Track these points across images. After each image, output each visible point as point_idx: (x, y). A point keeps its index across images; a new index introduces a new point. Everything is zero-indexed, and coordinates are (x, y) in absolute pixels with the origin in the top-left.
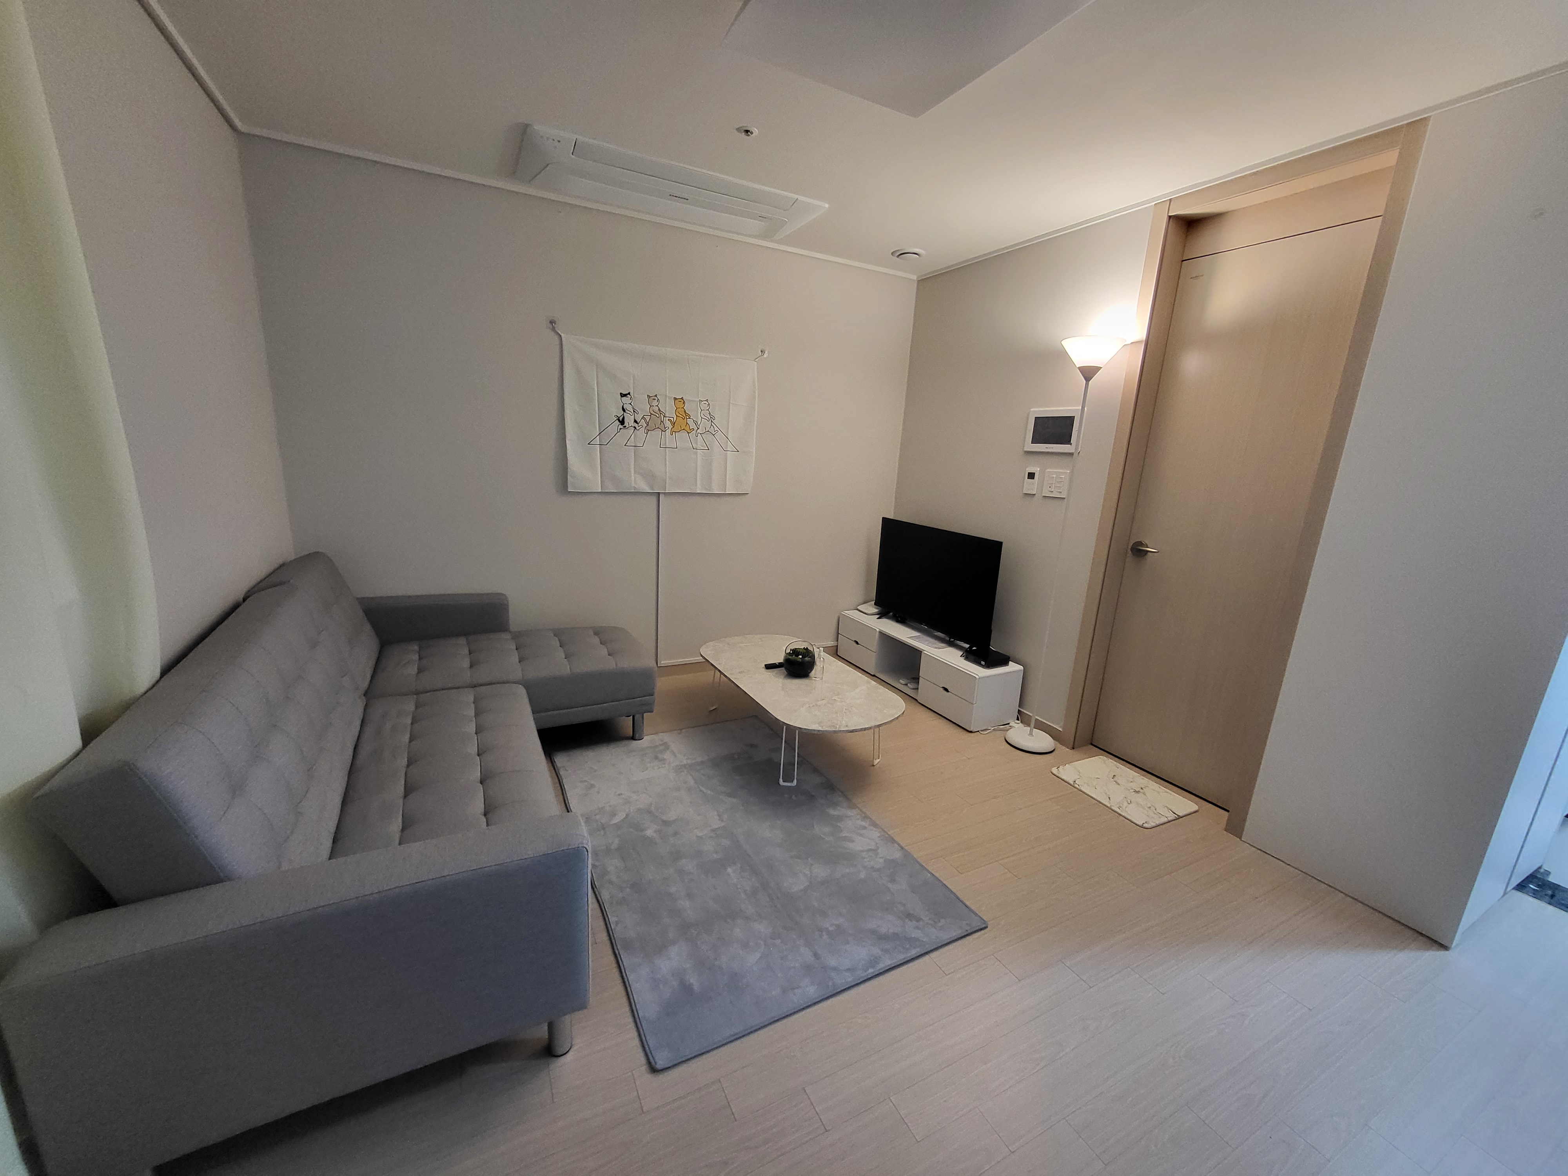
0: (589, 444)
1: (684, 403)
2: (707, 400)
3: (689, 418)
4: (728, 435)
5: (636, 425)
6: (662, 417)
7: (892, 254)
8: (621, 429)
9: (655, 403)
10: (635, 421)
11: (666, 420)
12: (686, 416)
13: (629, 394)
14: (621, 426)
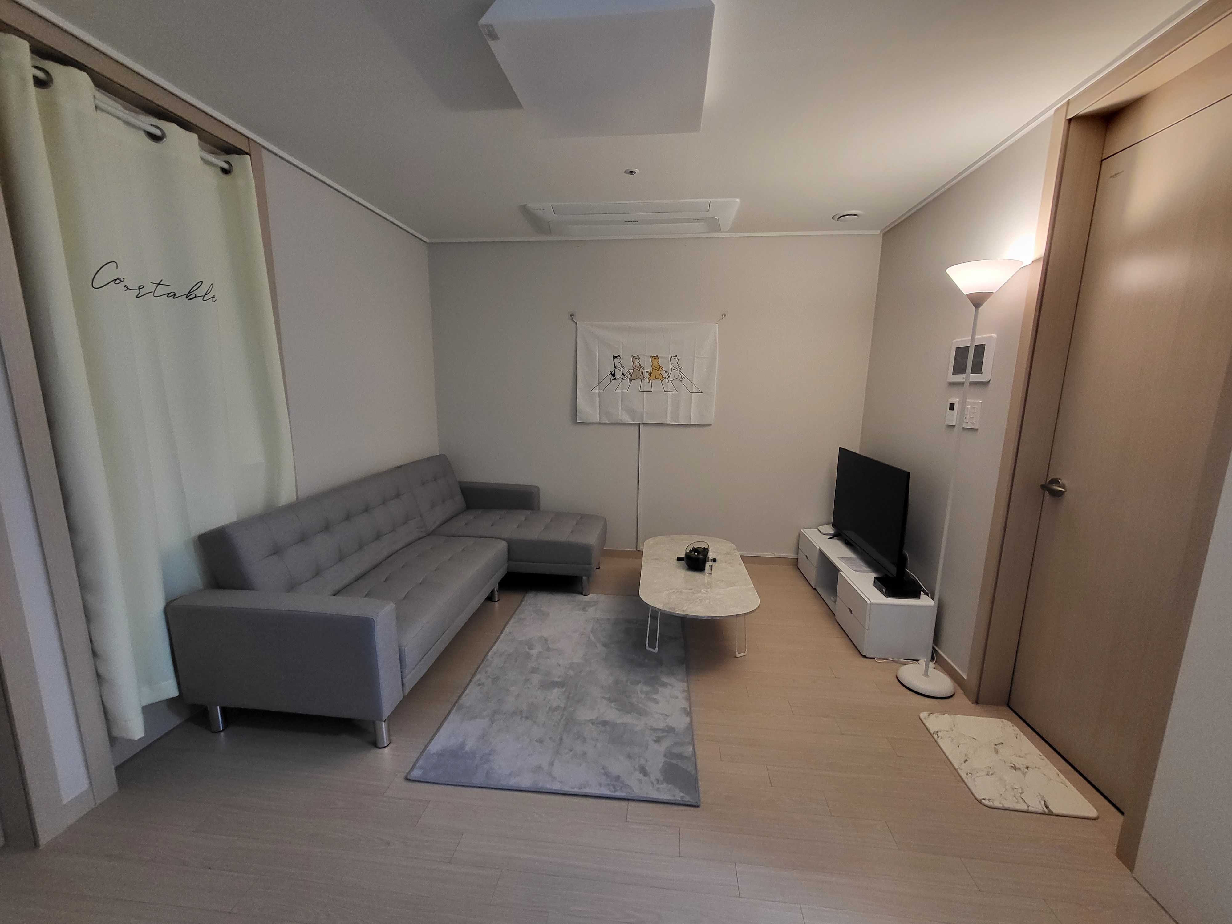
0: (591, 391)
1: (658, 359)
2: (676, 356)
3: (662, 370)
4: (693, 380)
5: (623, 377)
6: (642, 370)
7: (833, 218)
8: (612, 380)
9: (637, 361)
10: (623, 374)
11: (644, 373)
12: (660, 368)
13: (619, 356)
14: (613, 378)
